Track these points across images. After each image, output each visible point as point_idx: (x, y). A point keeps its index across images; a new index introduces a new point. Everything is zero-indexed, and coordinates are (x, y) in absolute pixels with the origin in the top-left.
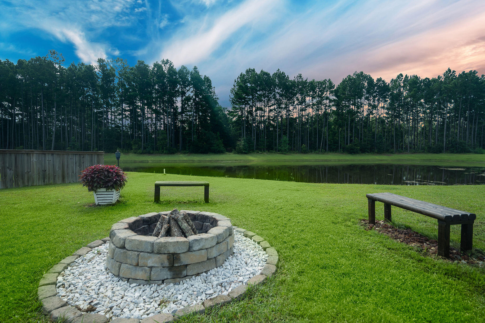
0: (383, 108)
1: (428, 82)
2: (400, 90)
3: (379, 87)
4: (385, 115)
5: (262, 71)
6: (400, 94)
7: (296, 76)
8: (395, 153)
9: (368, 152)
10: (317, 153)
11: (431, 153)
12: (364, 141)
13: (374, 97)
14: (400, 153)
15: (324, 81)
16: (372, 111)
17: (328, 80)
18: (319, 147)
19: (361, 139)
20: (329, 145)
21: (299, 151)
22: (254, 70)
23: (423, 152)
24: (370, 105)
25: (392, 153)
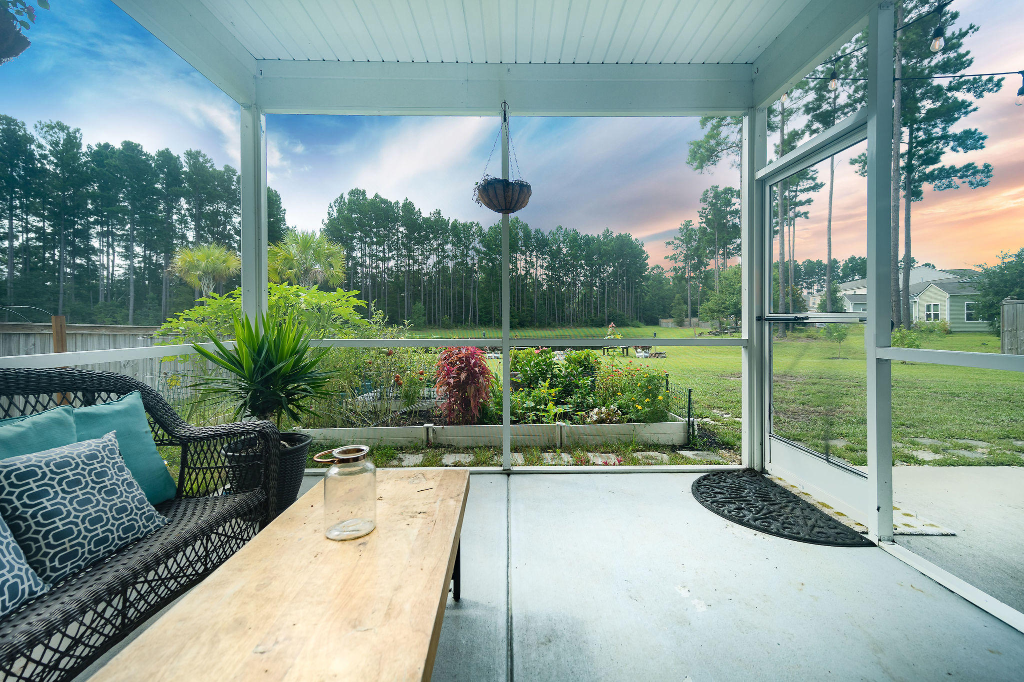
0: (542, 266)
1: (588, 241)
2: (559, 246)
3: (537, 240)
4: (544, 277)
5: (377, 196)
6: (559, 250)
7: (432, 212)
8: (557, 328)
9: (528, 327)
10: (464, 329)
11: (594, 327)
12: (523, 311)
13: (532, 251)
14: (562, 326)
15: (471, 223)
16: (530, 270)
17: (476, 222)
18: (467, 319)
19: (518, 309)
20: (480, 316)
21: (439, 325)
22: (364, 193)
23: (586, 326)
24: (526, 262)
25: (554, 327)
